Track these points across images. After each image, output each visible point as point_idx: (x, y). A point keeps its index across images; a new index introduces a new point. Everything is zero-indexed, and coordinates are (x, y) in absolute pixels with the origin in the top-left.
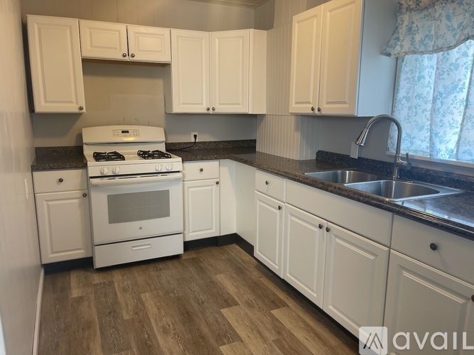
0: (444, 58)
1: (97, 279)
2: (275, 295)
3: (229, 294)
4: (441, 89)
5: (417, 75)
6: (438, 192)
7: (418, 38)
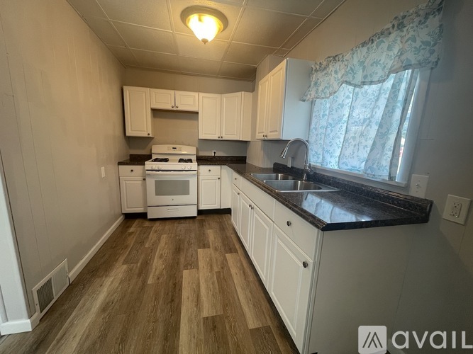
0: (334, 100)
1: (147, 224)
2: (234, 245)
3: (208, 241)
4: (330, 121)
5: (322, 113)
6: (321, 189)
7: (320, 89)
